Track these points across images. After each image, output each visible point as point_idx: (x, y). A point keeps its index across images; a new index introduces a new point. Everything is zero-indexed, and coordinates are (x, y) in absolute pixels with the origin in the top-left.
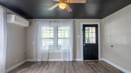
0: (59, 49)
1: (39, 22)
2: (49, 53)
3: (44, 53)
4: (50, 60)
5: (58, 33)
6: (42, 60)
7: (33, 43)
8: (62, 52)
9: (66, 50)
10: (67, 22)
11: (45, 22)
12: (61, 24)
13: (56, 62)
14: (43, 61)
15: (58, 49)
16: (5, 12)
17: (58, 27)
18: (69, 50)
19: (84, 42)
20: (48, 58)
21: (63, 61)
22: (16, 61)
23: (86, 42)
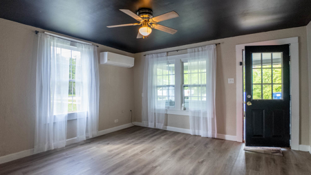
0: (185, 109)
1: (150, 56)
2: (167, 115)
3: (159, 114)
4: (169, 128)
5: (183, 74)
6: (155, 126)
7: (143, 95)
8: (190, 114)
9: (199, 112)
10: (200, 49)
11: (159, 55)
12: (188, 54)
13: (178, 133)
14: (157, 127)
15: (183, 108)
16: (96, 50)
17: (183, 63)
18: (205, 113)
19: (249, 97)
20: (166, 125)
21: (192, 134)
22: (116, 121)
23: (255, 97)
